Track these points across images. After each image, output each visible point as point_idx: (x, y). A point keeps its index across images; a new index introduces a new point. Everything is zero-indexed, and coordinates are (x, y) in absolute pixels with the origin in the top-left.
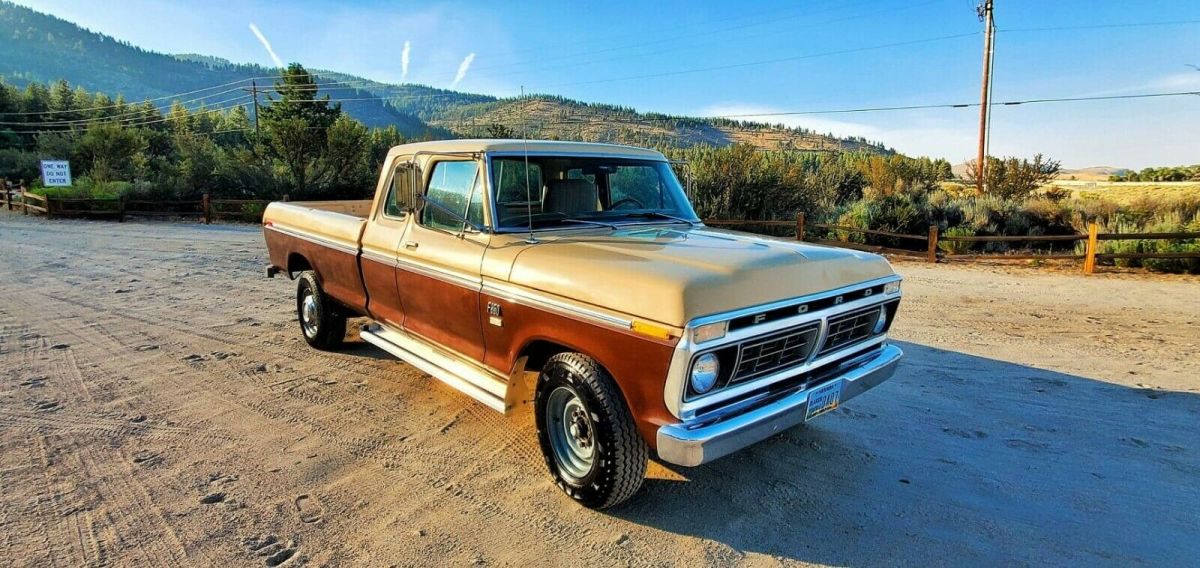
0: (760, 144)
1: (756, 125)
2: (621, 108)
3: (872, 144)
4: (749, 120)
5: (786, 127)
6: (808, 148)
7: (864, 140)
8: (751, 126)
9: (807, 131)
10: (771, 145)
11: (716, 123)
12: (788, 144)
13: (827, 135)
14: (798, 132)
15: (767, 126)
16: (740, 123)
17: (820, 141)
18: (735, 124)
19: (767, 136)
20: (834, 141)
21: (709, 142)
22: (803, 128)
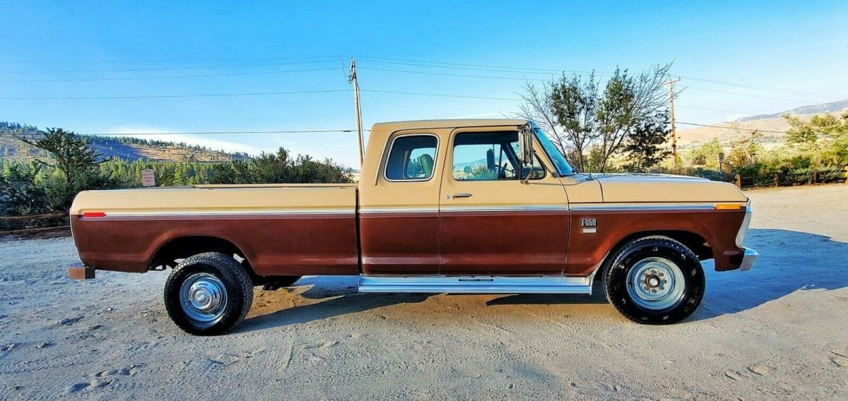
0: (168, 158)
1: (162, 144)
2: (19, 126)
3: (252, 157)
4: (155, 139)
5: (187, 145)
6: (207, 160)
7: (247, 155)
8: (157, 144)
9: (205, 148)
10: (177, 159)
11: (125, 141)
12: (191, 158)
13: (220, 151)
14: (197, 149)
15: (171, 144)
16: (148, 141)
17: (215, 155)
18: (143, 142)
19: (173, 151)
20: (226, 155)
21: (121, 157)
22: (201, 146)
